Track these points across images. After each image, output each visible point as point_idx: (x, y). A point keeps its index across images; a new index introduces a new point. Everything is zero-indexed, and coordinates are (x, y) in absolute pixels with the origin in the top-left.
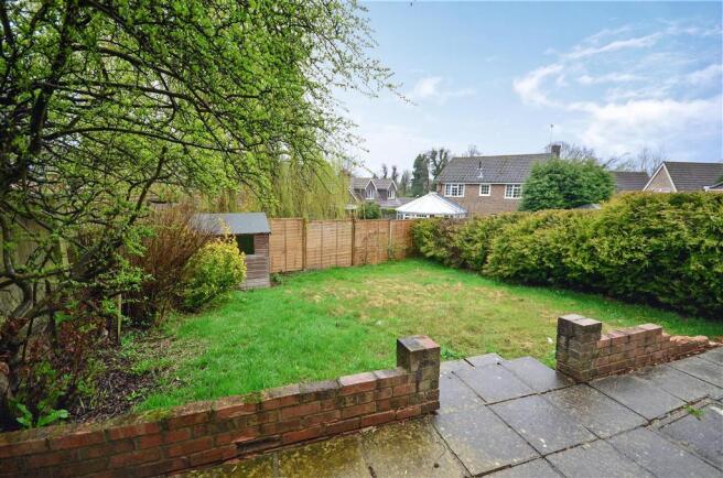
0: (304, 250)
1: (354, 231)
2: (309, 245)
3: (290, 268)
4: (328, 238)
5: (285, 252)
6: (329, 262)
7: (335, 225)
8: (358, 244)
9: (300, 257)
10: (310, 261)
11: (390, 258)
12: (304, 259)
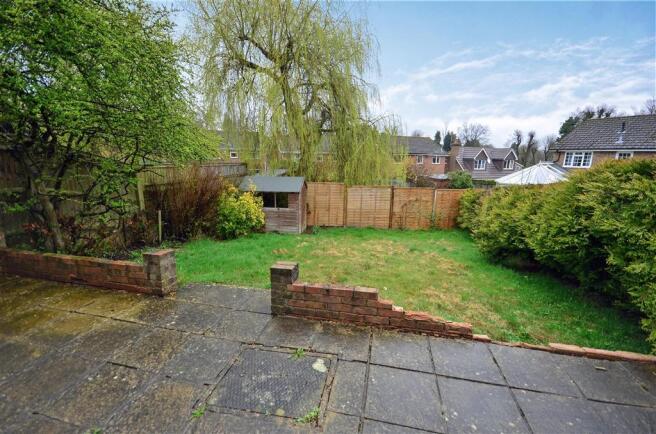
0: (345, 210)
1: (393, 197)
2: (349, 206)
3: (333, 224)
4: (366, 200)
5: (329, 210)
6: (366, 223)
7: (374, 190)
8: (397, 209)
9: (341, 215)
10: (350, 219)
11: (434, 226)
12: (345, 217)
